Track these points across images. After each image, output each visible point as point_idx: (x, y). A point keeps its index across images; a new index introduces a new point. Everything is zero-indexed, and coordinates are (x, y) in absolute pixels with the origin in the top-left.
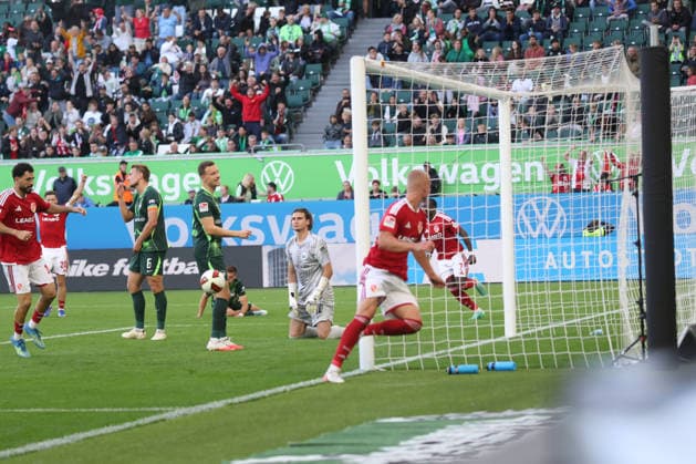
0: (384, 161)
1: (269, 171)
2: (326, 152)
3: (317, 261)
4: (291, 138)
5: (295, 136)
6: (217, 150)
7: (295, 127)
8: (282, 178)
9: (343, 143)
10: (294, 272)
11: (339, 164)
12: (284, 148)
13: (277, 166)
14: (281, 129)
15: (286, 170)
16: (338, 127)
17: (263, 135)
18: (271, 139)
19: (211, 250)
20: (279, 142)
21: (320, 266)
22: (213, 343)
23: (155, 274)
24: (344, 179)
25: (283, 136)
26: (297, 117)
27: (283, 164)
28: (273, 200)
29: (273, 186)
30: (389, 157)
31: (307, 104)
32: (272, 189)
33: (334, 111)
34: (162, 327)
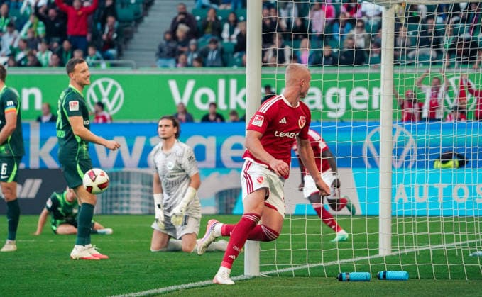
0: (222, 83)
1: (96, 89)
2: (159, 71)
3: (184, 171)
4: (120, 55)
5: (125, 53)
6: (38, 64)
7: (125, 43)
8: (110, 97)
9: (177, 62)
10: (159, 182)
11: (173, 84)
12: (113, 65)
13: (105, 85)
14: (110, 44)
15: (114, 89)
16: (173, 45)
17: (91, 51)
18: (98, 54)
19: (81, 152)
20: (107, 58)
21: (187, 175)
22: (78, 251)
23: (10, 181)
24: (177, 100)
25: (113, 52)
26: (127, 33)
27: (112, 82)
28: (101, 120)
29: (101, 105)
30: (227, 78)
31: (138, 19)
32: (99, 108)
33: (168, 27)
34: (12, 237)
